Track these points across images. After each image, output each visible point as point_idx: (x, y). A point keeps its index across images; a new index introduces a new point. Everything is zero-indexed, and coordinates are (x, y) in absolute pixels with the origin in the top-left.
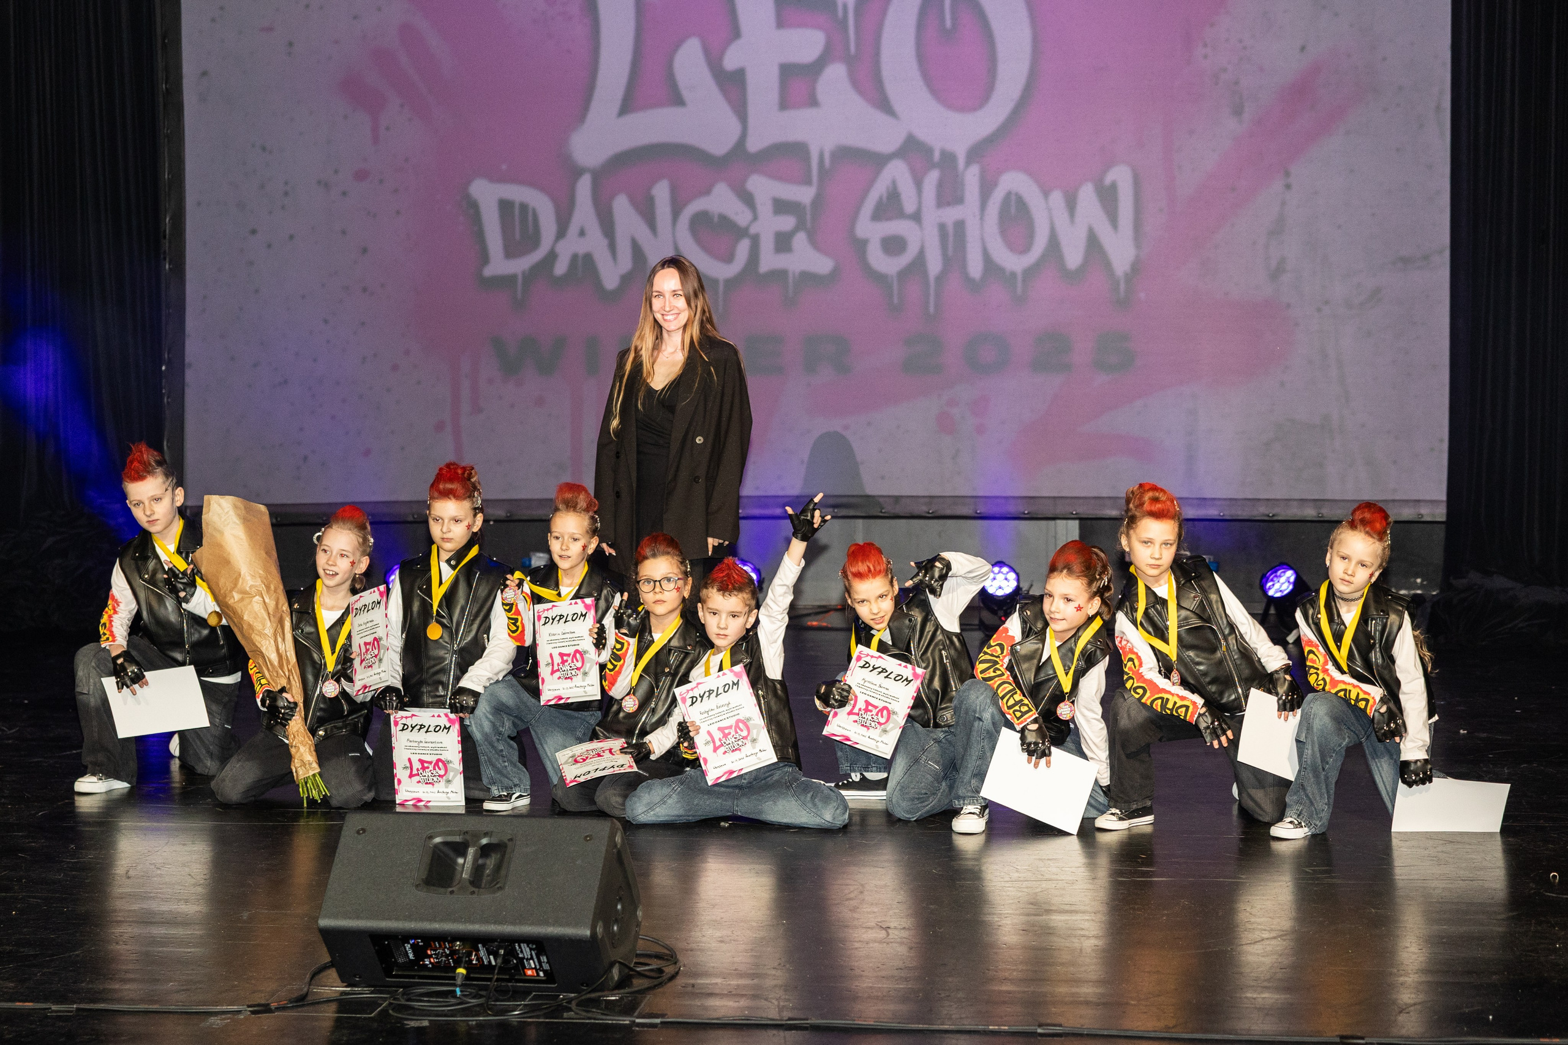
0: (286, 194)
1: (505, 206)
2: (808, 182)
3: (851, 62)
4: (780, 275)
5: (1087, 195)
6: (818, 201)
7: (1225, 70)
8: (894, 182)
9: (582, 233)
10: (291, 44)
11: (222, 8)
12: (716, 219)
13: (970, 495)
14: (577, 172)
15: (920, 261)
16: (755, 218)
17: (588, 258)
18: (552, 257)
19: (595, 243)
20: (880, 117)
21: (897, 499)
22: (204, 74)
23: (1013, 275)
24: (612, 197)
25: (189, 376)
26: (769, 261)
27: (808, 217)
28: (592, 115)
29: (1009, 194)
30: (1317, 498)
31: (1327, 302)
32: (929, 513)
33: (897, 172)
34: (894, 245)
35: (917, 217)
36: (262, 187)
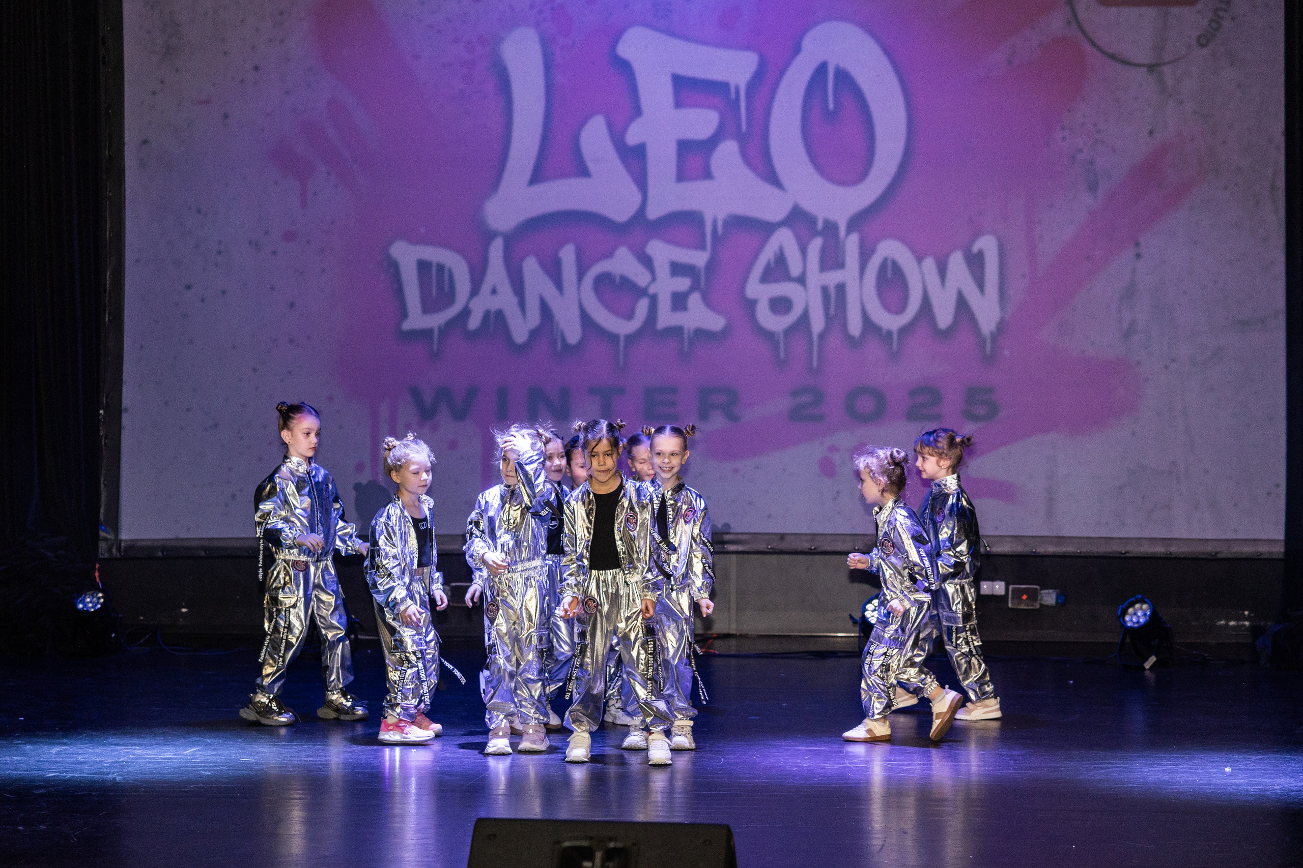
0: (219, 253)
1: (423, 266)
2: (702, 247)
3: (743, 140)
4: (676, 331)
5: (957, 262)
6: (711, 265)
7: (1081, 151)
8: (781, 249)
9: (494, 291)
10: (226, 116)
11: (162, 82)
12: (618, 280)
13: (849, 533)
14: (489, 236)
15: (805, 318)
16: (654, 279)
17: (500, 315)
18: (466, 313)
19: (506, 301)
20: (768, 189)
21: (782, 536)
22: (145, 142)
23: (889, 333)
24: (523, 259)
25: (126, 420)
26: (666, 318)
27: (703, 279)
28: (504, 183)
29: (885, 261)
30: (1165, 537)
31: (1173, 360)
32: (811, 549)
33: (784, 239)
34: (780, 305)
35: (801, 280)
36: (197, 246)
